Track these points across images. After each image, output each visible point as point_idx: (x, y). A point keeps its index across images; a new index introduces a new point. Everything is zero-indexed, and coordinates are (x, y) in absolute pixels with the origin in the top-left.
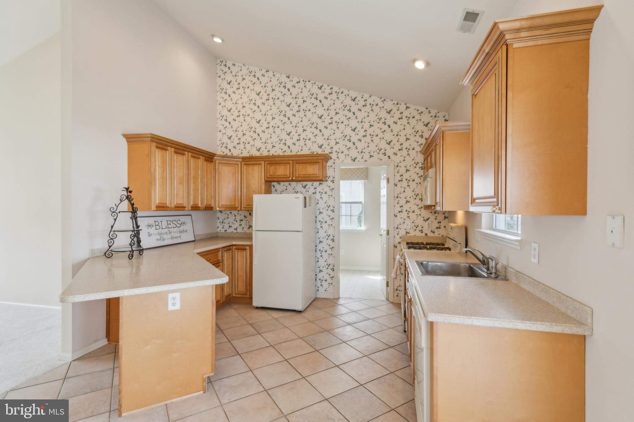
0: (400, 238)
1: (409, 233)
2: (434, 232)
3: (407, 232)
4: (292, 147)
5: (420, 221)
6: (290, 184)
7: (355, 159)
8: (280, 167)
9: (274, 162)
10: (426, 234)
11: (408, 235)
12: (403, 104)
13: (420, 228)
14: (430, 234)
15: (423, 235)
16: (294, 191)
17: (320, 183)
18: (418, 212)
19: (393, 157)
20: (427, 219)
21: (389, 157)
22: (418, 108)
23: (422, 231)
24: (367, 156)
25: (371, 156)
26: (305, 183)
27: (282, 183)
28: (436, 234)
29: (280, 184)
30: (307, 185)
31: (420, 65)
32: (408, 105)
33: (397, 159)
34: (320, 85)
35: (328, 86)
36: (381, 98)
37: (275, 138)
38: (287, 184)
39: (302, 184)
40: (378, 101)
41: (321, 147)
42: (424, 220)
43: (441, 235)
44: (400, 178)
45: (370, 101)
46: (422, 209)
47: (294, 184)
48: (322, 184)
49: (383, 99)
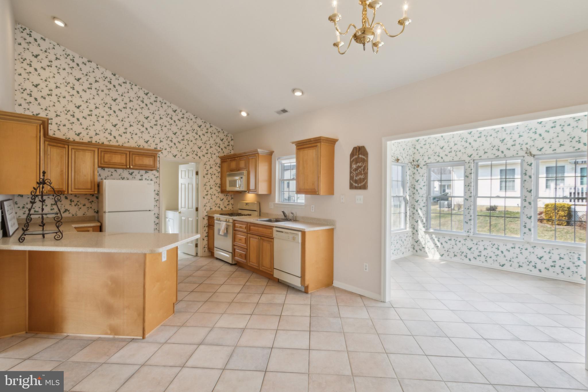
0: (207, 212)
1: (212, 209)
2: (226, 208)
3: (211, 208)
4: (118, 138)
5: (218, 201)
6: (115, 170)
7: (176, 156)
8: (116, 155)
9: (109, 150)
10: (222, 209)
11: (211, 210)
12: (208, 123)
13: (218, 205)
14: (224, 209)
15: (220, 209)
16: (120, 177)
17: (146, 172)
18: (217, 195)
19: (202, 157)
20: (222, 200)
21: (200, 157)
22: (217, 128)
23: (219, 207)
24: (184, 155)
25: (187, 155)
26: (131, 171)
27: (106, 169)
28: (227, 209)
29: (104, 170)
30: (133, 172)
31: (244, 114)
32: (211, 125)
33: (205, 159)
34: (146, 92)
35: (154, 95)
36: (194, 116)
37: (98, 127)
38: (113, 170)
39: (129, 171)
40: (192, 117)
41: (147, 142)
42: (221, 200)
43: (229, 209)
44: (206, 173)
45: (186, 115)
46: (220, 193)
47: (120, 171)
48: (148, 172)
49: (195, 117)
